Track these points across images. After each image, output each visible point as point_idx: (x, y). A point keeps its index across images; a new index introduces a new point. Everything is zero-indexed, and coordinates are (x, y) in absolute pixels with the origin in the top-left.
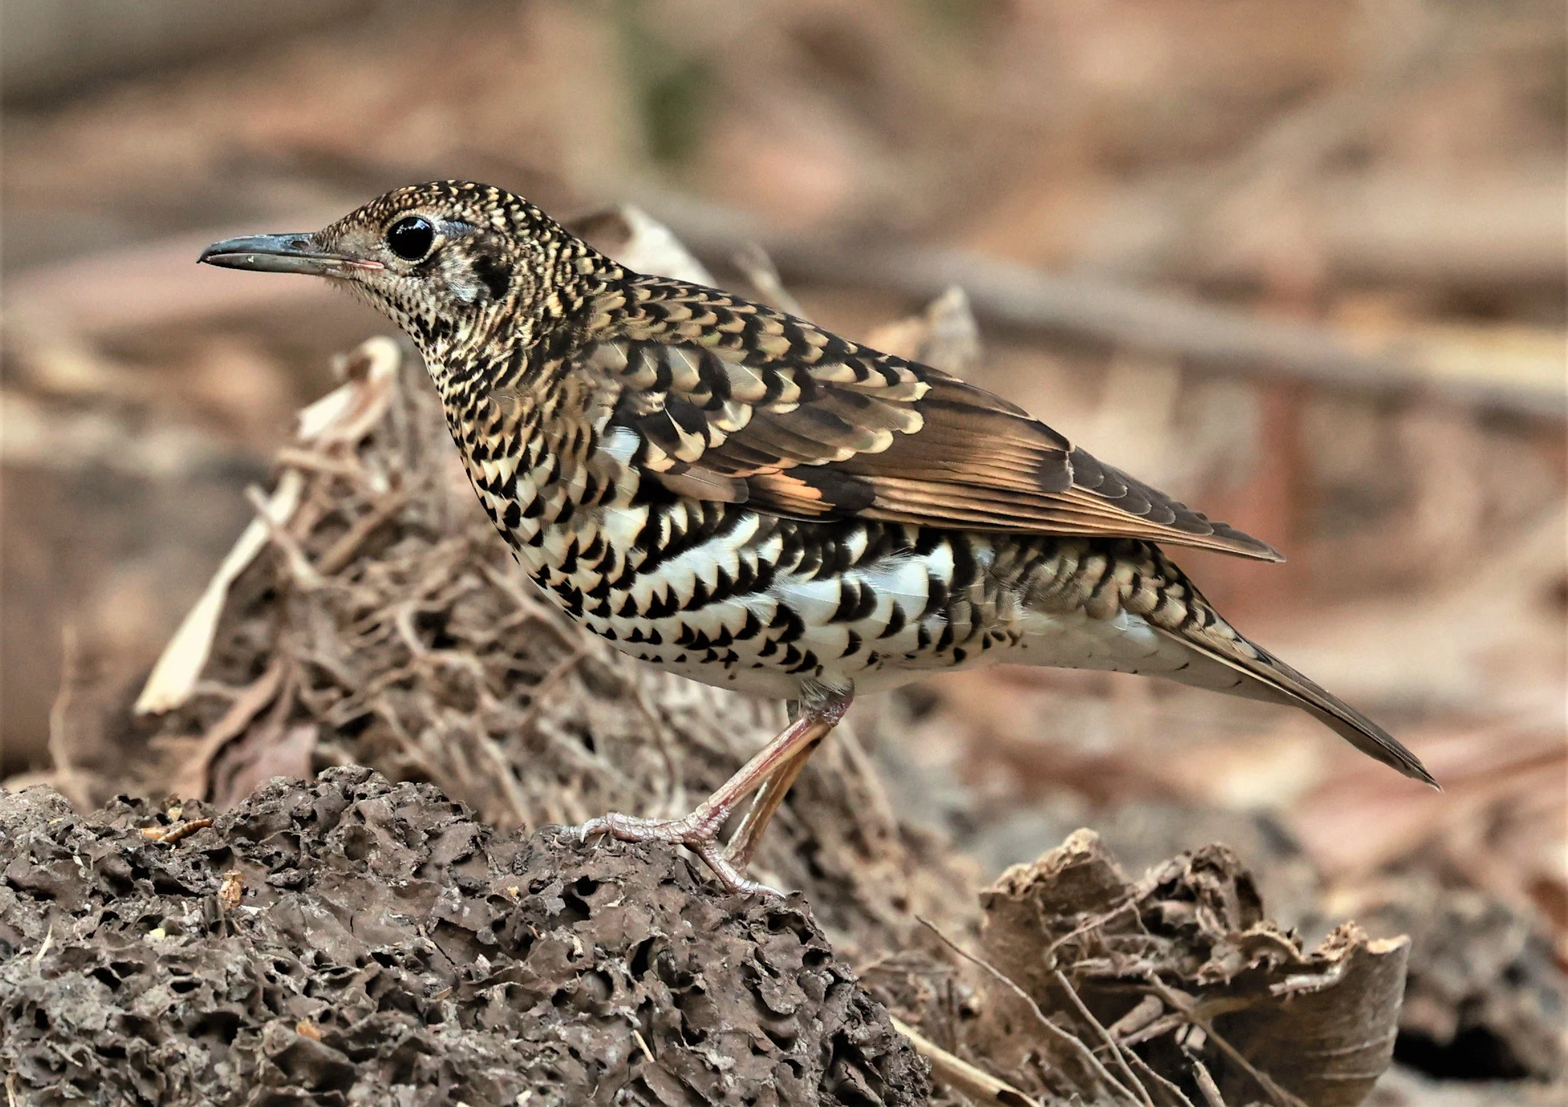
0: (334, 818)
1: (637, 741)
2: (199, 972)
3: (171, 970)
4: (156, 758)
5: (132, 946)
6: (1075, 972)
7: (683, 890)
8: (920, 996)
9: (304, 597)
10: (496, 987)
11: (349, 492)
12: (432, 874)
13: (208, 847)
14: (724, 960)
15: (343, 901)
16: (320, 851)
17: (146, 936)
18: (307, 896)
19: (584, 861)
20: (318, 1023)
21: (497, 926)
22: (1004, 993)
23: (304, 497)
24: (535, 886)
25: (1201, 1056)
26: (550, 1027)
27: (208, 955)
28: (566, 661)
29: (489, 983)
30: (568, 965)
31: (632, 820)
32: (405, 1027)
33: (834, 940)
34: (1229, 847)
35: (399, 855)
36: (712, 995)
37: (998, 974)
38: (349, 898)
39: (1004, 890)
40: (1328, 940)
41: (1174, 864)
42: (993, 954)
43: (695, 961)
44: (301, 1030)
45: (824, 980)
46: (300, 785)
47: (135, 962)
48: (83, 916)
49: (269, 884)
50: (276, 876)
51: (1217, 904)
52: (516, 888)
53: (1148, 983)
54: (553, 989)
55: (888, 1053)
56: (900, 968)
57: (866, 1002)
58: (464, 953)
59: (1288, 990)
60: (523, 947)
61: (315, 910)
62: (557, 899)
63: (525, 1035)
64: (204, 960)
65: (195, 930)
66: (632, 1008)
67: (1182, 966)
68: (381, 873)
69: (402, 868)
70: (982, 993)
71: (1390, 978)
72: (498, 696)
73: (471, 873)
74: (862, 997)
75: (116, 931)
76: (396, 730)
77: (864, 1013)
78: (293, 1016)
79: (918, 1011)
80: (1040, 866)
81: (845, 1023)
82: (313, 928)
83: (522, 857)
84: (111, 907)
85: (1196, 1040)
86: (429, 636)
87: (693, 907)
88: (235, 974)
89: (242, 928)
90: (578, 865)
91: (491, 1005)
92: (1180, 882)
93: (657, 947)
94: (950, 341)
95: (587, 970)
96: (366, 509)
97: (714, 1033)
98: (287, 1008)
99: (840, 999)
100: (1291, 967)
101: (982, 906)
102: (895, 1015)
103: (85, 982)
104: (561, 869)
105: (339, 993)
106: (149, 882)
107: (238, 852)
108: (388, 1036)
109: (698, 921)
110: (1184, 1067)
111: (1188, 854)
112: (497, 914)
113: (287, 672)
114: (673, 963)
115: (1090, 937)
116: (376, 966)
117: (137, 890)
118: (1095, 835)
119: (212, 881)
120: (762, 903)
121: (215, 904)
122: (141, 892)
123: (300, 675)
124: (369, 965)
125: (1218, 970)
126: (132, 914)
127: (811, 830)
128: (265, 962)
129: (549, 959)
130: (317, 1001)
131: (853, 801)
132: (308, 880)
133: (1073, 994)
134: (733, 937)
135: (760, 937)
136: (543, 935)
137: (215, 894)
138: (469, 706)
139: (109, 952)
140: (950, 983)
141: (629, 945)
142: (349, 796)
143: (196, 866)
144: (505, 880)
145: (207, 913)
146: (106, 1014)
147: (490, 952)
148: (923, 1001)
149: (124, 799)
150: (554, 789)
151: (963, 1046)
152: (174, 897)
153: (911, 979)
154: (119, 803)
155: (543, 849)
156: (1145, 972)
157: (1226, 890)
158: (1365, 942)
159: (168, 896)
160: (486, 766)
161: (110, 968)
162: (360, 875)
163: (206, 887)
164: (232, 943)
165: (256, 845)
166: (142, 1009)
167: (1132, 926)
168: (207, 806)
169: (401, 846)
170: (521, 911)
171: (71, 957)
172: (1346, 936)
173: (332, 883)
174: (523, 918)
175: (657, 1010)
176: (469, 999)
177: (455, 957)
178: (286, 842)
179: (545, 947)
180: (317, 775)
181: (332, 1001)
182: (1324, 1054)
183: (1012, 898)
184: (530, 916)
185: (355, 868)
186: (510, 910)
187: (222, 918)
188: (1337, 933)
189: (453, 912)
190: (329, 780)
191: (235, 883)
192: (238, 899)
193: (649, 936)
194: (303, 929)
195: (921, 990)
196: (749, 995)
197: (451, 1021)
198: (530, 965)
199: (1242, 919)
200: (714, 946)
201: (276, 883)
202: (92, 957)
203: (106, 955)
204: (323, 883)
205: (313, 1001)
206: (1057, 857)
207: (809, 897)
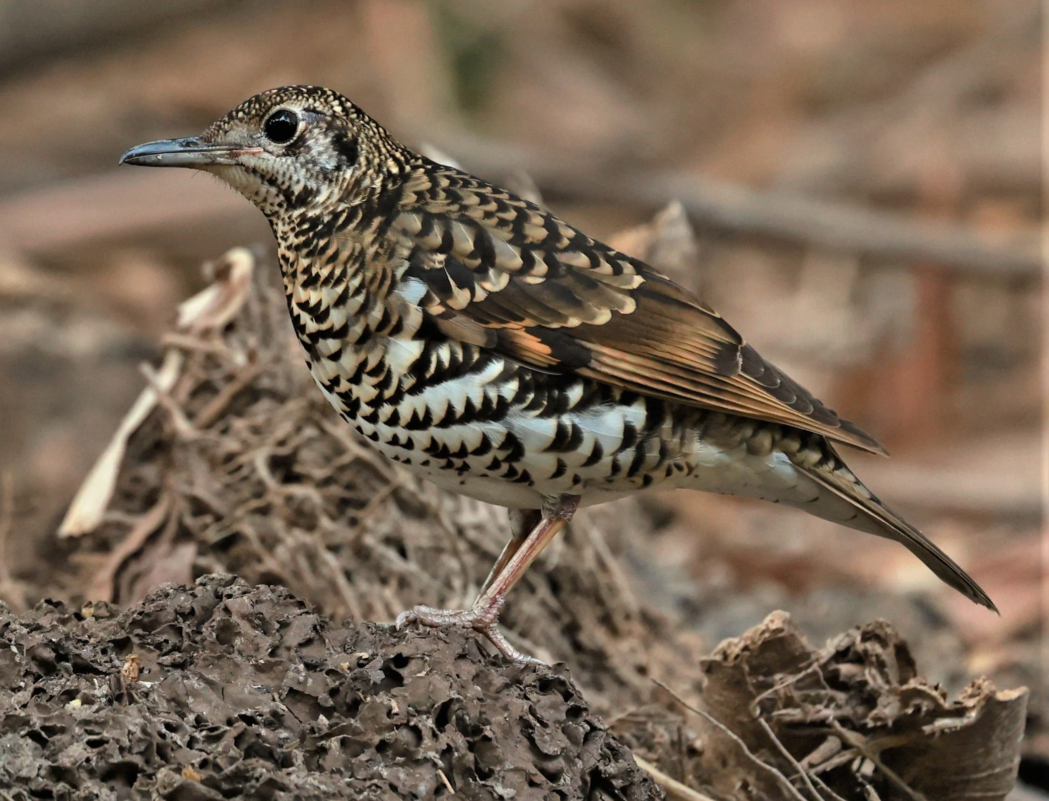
0: (208, 613)
1: (439, 550)
2: (107, 732)
3: (86, 731)
4: (75, 570)
5: (57, 713)
6: (775, 719)
7: (474, 663)
8: (657, 740)
9: (184, 446)
10: (333, 739)
11: (218, 367)
12: (283, 655)
13: (113, 637)
14: (506, 715)
15: (216, 676)
16: (198, 638)
17: (67, 705)
18: (188, 672)
19: (398, 642)
20: (198, 769)
21: (333, 693)
22: (721, 736)
23: (183, 370)
24: (361, 662)
25: (871, 781)
26: (375, 768)
27: (114, 719)
28: (384, 491)
29: (328, 736)
30: (388, 721)
31: (433, 611)
32: (264, 770)
33: (589, 697)
34: (889, 623)
35: (258, 640)
36: (497, 742)
37: (716, 722)
38: (220, 674)
39: (718, 658)
40: (966, 691)
41: (848, 635)
42: (711, 706)
43: (484, 716)
44: (185, 774)
45: (582, 729)
46: (182, 589)
47: (59, 725)
48: (19, 691)
49: (159, 664)
50: (164, 658)
51: (881, 665)
52: (348, 664)
53: (830, 726)
54: (377, 739)
55: (632, 784)
56: (642, 719)
57: (614, 745)
58: (310, 713)
59: (935, 730)
60: (353, 708)
61: (194, 683)
62: (379, 671)
63: (356, 775)
64: (111, 722)
65: (104, 700)
66: (437, 752)
67: (855, 713)
68: (244, 654)
69: (261, 650)
70: (705, 737)
71: (1014, 719)
72: (333, 518)
73: (313, 653)
74: (612, 741)
75: (44, 702)
76: (256, 546)
77: (614, 754)
78: (179, 764)
79: (656, 752)
80: (746, 639)
81: (599, 761)
82: (194, 696)
83: (351, 640)
84: (40, 684)
85: (868, 768)
86: (279, 474)
87: (482, 676)
88: (135, 733)
89: (140, 698)
90: (394, 645)
91: (330, 752)
92: (852, 649)
93: (455, 707)
94: (671, 242)
95: (402, 724)
96: (230, 378)
97: (499, 772)
98: (175, 758)
99: (595, 744)
100: (938, 712)
101: (702, 671)
102: (637, 754)
103: (21, 741)
104: (381, 648)
105: (214, 745)
106: (68, 665)
107: (136, 640)
108: (252, 777)
109: (486, 686)
110: (858, 790)
111: (858, 628)
112: (333, 683)
113: (172, 504)
114: (467, 718)
115: (785, 694)
116: (242, 725)
117: (60, 670)
118: (787, 615)
119: (117, 662)
120: (534, 671)
121: (118, 680)
122: (63, 672)
123: (182, 506)
124: (236, 725)
125: (882, 716)
126: (55, 689)
127: (572, 614)
128: (158, 724)
129: (373, 717)
130: (197, 752)
131: (604, 593)
132: (189, 659)
133: (773, 736)
134: (512, 697)
135: (534, 697)
136: (368, 699)
137: (119, 672)
138: (311, 527)
139: (39, 718)
140: (679, 730)
141: (434, 705)
142: (219, 597)
143: (104, 652)
144: (339, 657)
145: (113, 688)
146: (37, 765)
147: (328, 713)
148: (660, 744)
149: (49, 602)
150: (377, 588)
151: (690, 777)
152: (87, 675)
153: (649, 726)
154: (45, 605)
155: (367, 634)
156: (827, 718)
157: (888, 655)
158: (994, 693)
159: (84, 675)
160: (325, 571)
161: (40, 730)
162: (228, 656)
163: (112, 667)
164: (133, 709)
165: (149, 635)
166: (65, 760)
167: (817, 684)
168: (113, 607)
169: (260, 633)
170: (352, 681)
171: (10, 722)
172: (979, 688)
173: (207, 663)
174: (352, 686)
175: (456, 754)
176: (313, 748)
177: (302, 716)
178: (172, 632)
179: (368, 707)
180: (195, 581)
181: (209, 752)
182: (965, 778)
183: (725, 664)
184: (358, 685)
185: (225, 651)
186: (344, 679)
187: (124, 691)
188: (973, 686)
189: (299, 683)
190: (204, 585)
191: (134, 664)
192: (136, 676)
193: (449, 698)
194: (186, 698)
195: (658, 735)
196: (526, 742)
197: (299, 765)
198: (358, 722)
199: (900, 676)
200: (498, 705)
201: (165, 663)
202: (26, 722)
203: (37, 721)
204: (201, 663)
205: (194, 751)
206: (759, 633)
207: (572, 666)
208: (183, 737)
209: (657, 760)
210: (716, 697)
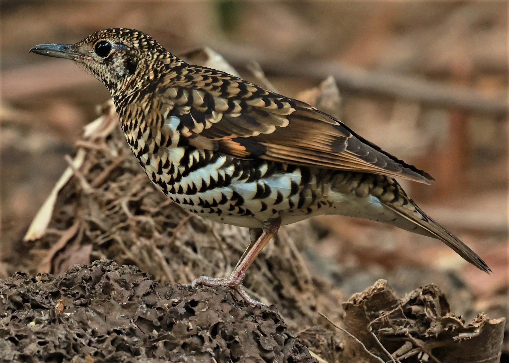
0: (98, 279)
1: (213, 248)
2: (48, 338)
3: (38, 337)
4: (32, 257)
5: (23, 328)
6: (379, 333)
7: (230, 304)
8: (321, 343)
9: (87, 196)
10: (160, 342)
11: (103, 157)
12: (136, 300)
13: (51, 291)
14: (246, 330)
15: (102, 310)
17: (28, 324)
18: (88, 308)
19: (192, 294)
20: (93, 356)
21: (160, 319)
22: (353, 341)
23: (86, 158)
24: (174, 303)
26: (181, 356)
27: (51, 331)
28: (185, 219)
29: (157, 340)
30: (187, 333)
31: (211, 278)
32: (126, 357)
33: (287, 322)
34: (436, 285)
35: (123, 293)
36: (242, 344)
37: (350, 334)
38: (104, 309)
39: (351, 302)
40: (475, 320)
41: (416, 291)
42: (348, 327)
43: (235, 331)
44: (87, 359)
45: (284, 337)
46: (85, 267)
47: (24, 334)
48: (4, 317)
49: (74, 304)
50: (77, 301)
51: (432, 306)
52: (167, 304)
53: (407, 336)
54: (182, 342)
56: (313, 332)
57: (300, 345)
58: (148, 329)
59: (459, 339)
60: (170, 326)
61: (92, 314)
62: (183, 308)
63: (171, 359)
65: (46, 322)
66: (212, 349)
67: (419, 330)
68: (116, 299)
69: (125, 297)
70: (344, 341)
71: (498, 333)
72: (160, 232)
73: (150, 299)
74: (298, 344)
75: (17, 323)
76: (122, 246)
77: (299, 350)
78: (84, 354)
79: (320, 349)
80: (365, 293)
81: (292, 353)
82: (91, 320)
83: (169, 293)
84: (15, 314)
85: (425, 357)
86: (133, 211)
87: (234, 311)
88: (62, 338)
89: (64, 321)
90: (190, 295)
91: (159, 349)
92: (418, 298)
93: (221, 326)
94: (329, 96)
95: (194, 335)
96: (109, 163)
97: (243, 358)
98: (82, 350)
99: (290, 344)
100: (461, 330)
101: (343, 309)
102: (311, 350)
103: (6, 342)
104: (184, 297)
105: (101, 345)
106: (29, 304)
107: (62, 292)
108: (120, 360)
109: (236, 316)
111: (421, 288)
112: (160, 314)
113: (81, 224)
114: (227, 332)
115: (384, 320)
116: (115, 335)
117: (25, 307)
118: (386, 281)
119: (53, 303)
120: (260, 308)
121: (54, 312)
122: (26, 308)
123: (85, 226)
124: (112, 334)
125: (433, 331)
126: (22, 316)
127: (279, 280)
128: (73, 333)
129: (180, 331)
130: (93, 348)
131: (295, 270)
132: (89, 302)
133: (378, 341)
134: (249, 322)
135: (260, 321)
136: (178, 322)
137: (54, 308)
138: (149, 237)
139: (14, 331)
140: (332, 337)
141: (210, 325)
142: (104, 271)
143: (47, 298)
144: (163, 301)
145: (51, 315)
146: (13, 354)
147: (158, 329)
148: (322, 345)
149: (19, 273)
150: (182, 267)
152: (38, 309)
153: (317, 336)
154: (17, 275)
155: (177, 290)
156: (405, 333)
157: (436, 301)
158: (488, 320)
159: (36, 309)
160: (156, 258)
161: (15, 337)
162: (108, 300)
163: (50, 306)
164: (61, 326)
165: (69, 289)
166: (27, 352)
167: (400, 316)
168: (51, 275)
169: (124, 289)
170: (169, 313)
172: (481, 318)
173: (98, 304)
174: (170, 315)
175: (221, 350)
176: (150, 346)
177: (145, 330)
178: (80, 288)
179: (178, 326)
180: (92, 263)
181: (98, 348)
182: (474, 362)
183: (355, 306)
184: (173, 315)
185: (107, 298)
186: (165, 313)
187: (57, 318)
188: (478, 317)
189: (143, 314)
190: (96, 265)
191: (62, 304)
192: (63, 310)
193: (217, 322)
194: (87, 321)
195: (321, 341)
196: (256, 344)
197: (143, 354)
198: (173, 333)
199: (442, 312)
200: (242, 325)
201: (77, 304)
202: (8, 333)
203: (13, 332)
204: (94, 304)
205: (91, 348)
206: (371, 290)
207: (278, 306)
208: (86, 340)
209: (321, 353)
210: (350, 322)
